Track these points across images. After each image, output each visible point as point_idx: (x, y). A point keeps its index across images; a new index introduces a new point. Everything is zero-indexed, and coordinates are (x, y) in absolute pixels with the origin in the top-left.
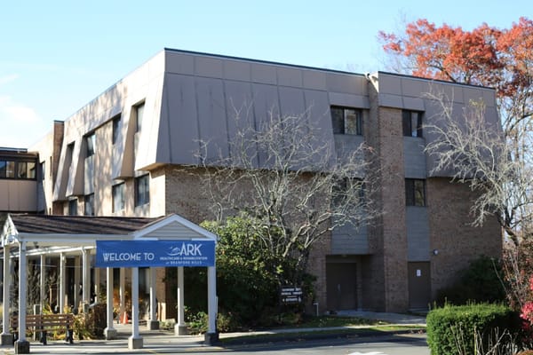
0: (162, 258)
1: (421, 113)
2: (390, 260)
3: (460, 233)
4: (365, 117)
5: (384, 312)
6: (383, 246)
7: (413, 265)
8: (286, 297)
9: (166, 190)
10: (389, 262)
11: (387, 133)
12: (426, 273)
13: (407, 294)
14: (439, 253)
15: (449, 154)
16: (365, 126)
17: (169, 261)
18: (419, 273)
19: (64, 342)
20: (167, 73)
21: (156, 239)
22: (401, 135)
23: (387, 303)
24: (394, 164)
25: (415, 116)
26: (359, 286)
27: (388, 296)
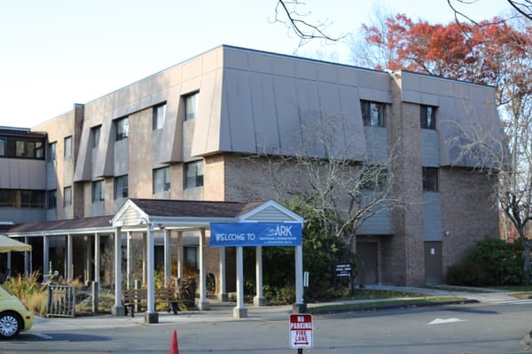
0: (262, 239)
1: (435, 108)
2: (410, 239)
3: (467, 217)
4: (388, 110)
5: (405, 286)
6: (404, 226)
7: (429, 244)
8: (339, 272)
9: (225, 175)
10: (409, 241)
11: (408, 126)
12: (439, 251)
13: (424, 270)
14: (450, 234)
15: (469, 146)
16: (388, 119)
17: (267, 241)
18: (433, 251)
19: (166, 313)
20: (225, 68)
21: (256, 221)
22: (419, 128)
23: (407, 278)
24: (414, 155)
25: (430, 110)
26: (380, 263)
27: (409, 272)
